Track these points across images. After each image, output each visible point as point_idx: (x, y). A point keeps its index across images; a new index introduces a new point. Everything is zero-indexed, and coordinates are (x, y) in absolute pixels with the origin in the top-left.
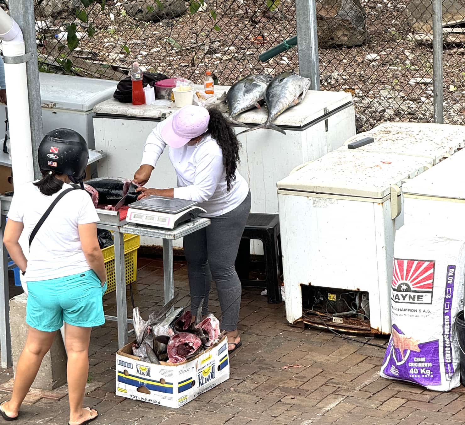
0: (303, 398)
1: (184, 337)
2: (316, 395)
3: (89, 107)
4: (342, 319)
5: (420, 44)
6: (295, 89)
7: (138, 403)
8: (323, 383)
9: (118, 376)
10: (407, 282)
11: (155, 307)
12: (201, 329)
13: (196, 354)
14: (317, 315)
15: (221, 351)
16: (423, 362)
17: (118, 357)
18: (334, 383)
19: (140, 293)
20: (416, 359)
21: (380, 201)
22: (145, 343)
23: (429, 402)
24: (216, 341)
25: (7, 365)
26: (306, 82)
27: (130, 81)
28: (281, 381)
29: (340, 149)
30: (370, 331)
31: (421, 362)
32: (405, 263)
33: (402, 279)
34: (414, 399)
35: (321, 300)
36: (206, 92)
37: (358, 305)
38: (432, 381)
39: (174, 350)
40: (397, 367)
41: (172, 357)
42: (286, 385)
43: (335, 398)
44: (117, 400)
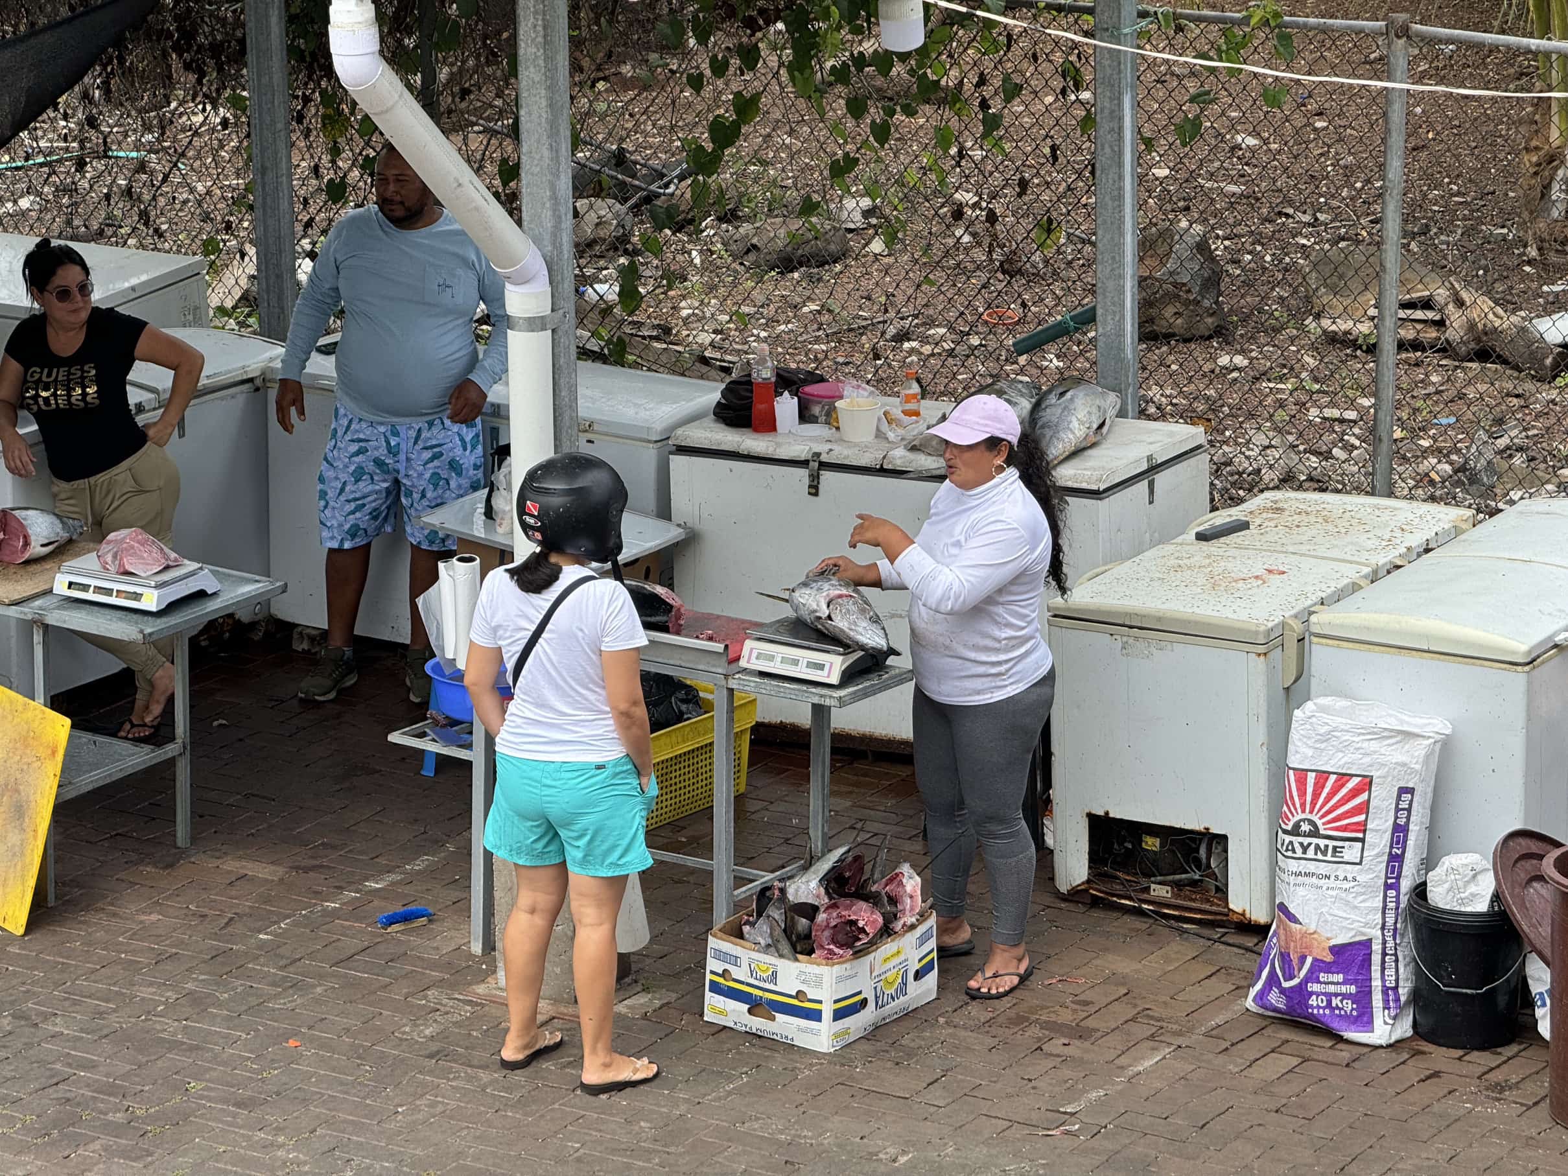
0: (1087, 1044)
1: (848, 908)
2: (1115, 1040)
3: (661, 433)
4: (1169, 888)
5: (1333, 340)
6: (1089, 413)
7: (750, 1038)
8: (1129, 1016)
9: (711, 981)
10: (1315, 819)
11: (784, 848)
12: (883, 892)
13: (873, 944)
14: (1117, 878)
15: (923, 940)
16: (1338, 983)
17: (713, 943)
18: (1152, 1018)
19: (753, 817)
20: (1323, 977)
21: (1261, 649)
22: (769, 916)
23: (1347, 1065)
24: (914, 920)
25: (483, 950)
26: (1112, 400)
27: (750, 383)
28: (1042, 1008)
29: (1179, 539)
30: (1227, 915)
31: (1334, 983)
32: (1311, 777)
33: (1303, 811)
34: (1315, 1057)
35: (1126, 848)
36: (905, 413)
37: (1204, 861)
38: (1354, 1023)
39: (827, 933)
40: (1283, 991)
41: (822, 947)
42: (1053, 1018)
43: (1153, 1049)
44: (706, 1030)
